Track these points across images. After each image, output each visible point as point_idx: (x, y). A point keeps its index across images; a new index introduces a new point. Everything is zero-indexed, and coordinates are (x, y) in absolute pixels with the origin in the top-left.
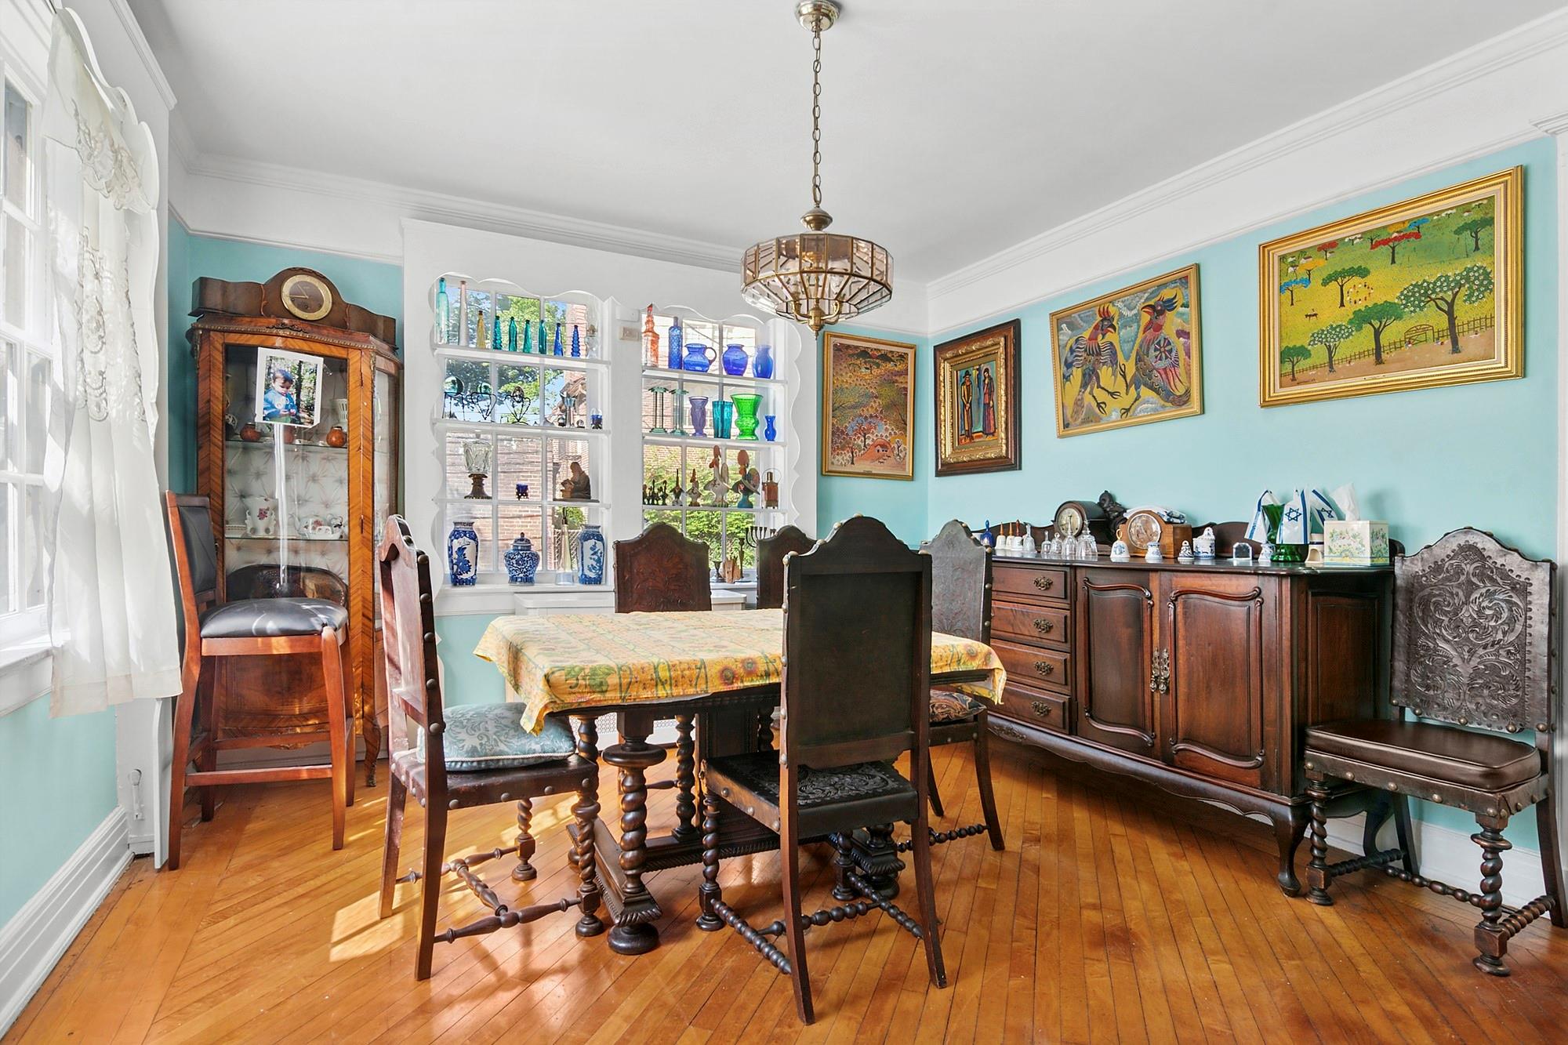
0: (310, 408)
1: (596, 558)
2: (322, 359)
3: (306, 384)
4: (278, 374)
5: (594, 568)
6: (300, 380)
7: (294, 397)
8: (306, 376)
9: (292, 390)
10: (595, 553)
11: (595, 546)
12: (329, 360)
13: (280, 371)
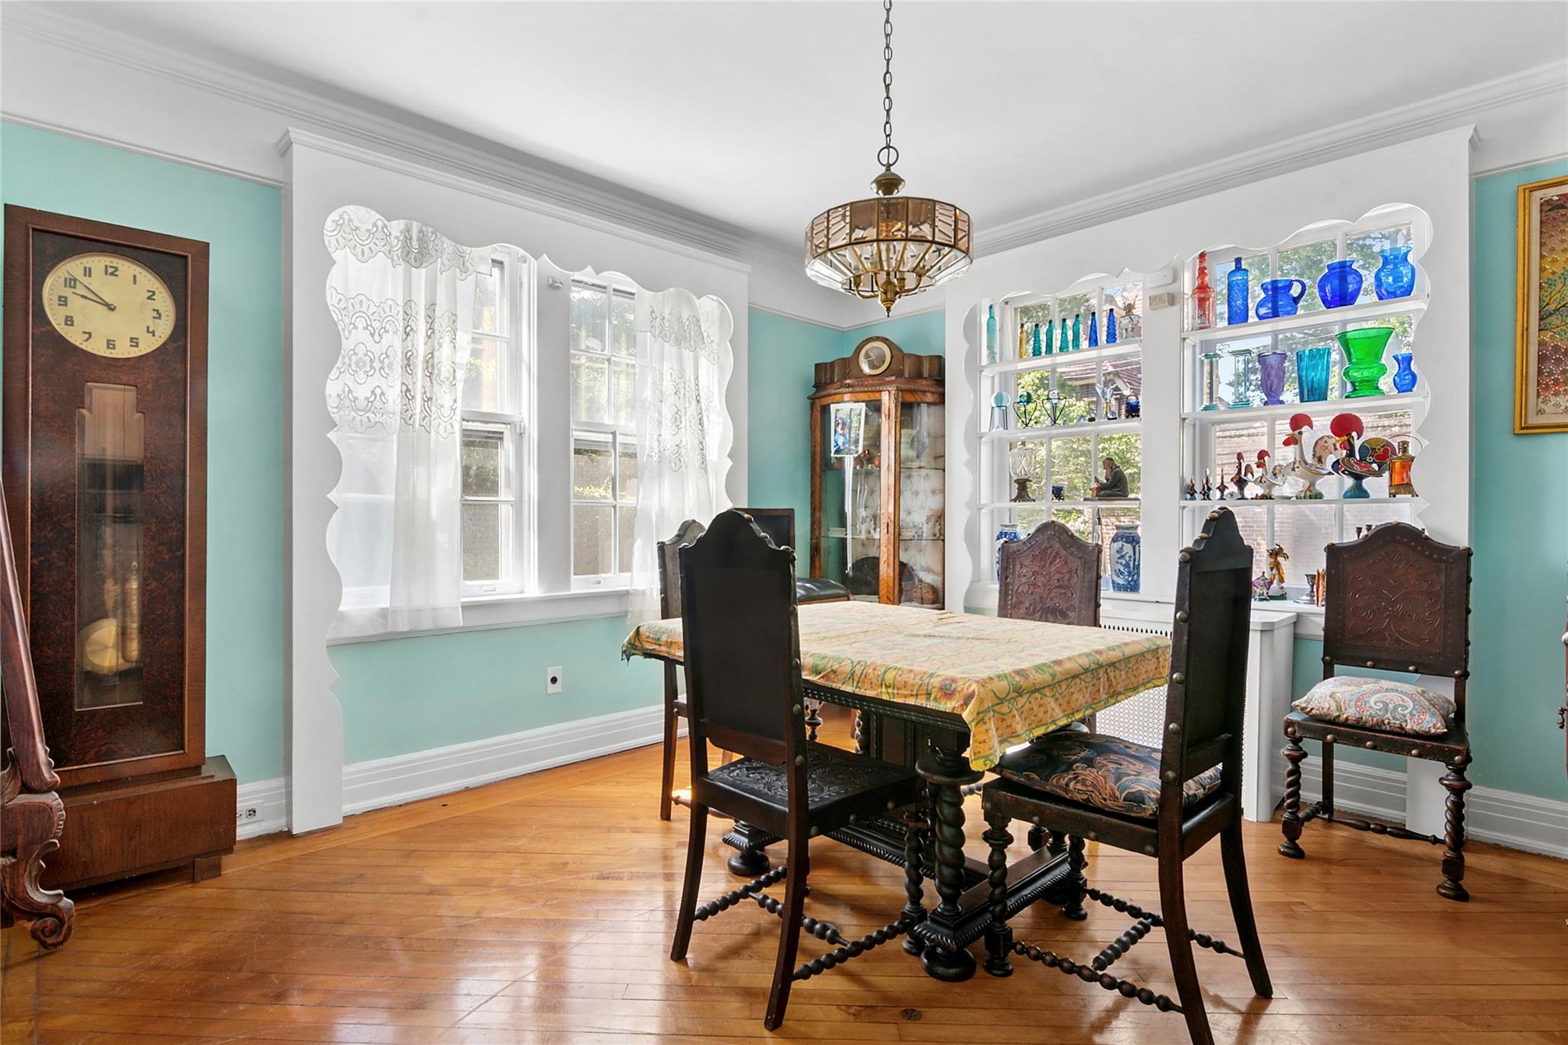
0: (857, 442)
1: (1124, 562)
2: (864, 404)
3: (855, 424)
4: (840, 421)
5: (1122, 573)
6: (851, 422)
7: (847, 436)
8: (855, 419)
9: (847, 431)
10: (1122, 557)
11: (1121, 548)
12: (868, 403)
13: (841, 418)
